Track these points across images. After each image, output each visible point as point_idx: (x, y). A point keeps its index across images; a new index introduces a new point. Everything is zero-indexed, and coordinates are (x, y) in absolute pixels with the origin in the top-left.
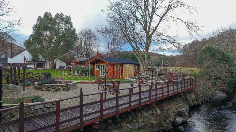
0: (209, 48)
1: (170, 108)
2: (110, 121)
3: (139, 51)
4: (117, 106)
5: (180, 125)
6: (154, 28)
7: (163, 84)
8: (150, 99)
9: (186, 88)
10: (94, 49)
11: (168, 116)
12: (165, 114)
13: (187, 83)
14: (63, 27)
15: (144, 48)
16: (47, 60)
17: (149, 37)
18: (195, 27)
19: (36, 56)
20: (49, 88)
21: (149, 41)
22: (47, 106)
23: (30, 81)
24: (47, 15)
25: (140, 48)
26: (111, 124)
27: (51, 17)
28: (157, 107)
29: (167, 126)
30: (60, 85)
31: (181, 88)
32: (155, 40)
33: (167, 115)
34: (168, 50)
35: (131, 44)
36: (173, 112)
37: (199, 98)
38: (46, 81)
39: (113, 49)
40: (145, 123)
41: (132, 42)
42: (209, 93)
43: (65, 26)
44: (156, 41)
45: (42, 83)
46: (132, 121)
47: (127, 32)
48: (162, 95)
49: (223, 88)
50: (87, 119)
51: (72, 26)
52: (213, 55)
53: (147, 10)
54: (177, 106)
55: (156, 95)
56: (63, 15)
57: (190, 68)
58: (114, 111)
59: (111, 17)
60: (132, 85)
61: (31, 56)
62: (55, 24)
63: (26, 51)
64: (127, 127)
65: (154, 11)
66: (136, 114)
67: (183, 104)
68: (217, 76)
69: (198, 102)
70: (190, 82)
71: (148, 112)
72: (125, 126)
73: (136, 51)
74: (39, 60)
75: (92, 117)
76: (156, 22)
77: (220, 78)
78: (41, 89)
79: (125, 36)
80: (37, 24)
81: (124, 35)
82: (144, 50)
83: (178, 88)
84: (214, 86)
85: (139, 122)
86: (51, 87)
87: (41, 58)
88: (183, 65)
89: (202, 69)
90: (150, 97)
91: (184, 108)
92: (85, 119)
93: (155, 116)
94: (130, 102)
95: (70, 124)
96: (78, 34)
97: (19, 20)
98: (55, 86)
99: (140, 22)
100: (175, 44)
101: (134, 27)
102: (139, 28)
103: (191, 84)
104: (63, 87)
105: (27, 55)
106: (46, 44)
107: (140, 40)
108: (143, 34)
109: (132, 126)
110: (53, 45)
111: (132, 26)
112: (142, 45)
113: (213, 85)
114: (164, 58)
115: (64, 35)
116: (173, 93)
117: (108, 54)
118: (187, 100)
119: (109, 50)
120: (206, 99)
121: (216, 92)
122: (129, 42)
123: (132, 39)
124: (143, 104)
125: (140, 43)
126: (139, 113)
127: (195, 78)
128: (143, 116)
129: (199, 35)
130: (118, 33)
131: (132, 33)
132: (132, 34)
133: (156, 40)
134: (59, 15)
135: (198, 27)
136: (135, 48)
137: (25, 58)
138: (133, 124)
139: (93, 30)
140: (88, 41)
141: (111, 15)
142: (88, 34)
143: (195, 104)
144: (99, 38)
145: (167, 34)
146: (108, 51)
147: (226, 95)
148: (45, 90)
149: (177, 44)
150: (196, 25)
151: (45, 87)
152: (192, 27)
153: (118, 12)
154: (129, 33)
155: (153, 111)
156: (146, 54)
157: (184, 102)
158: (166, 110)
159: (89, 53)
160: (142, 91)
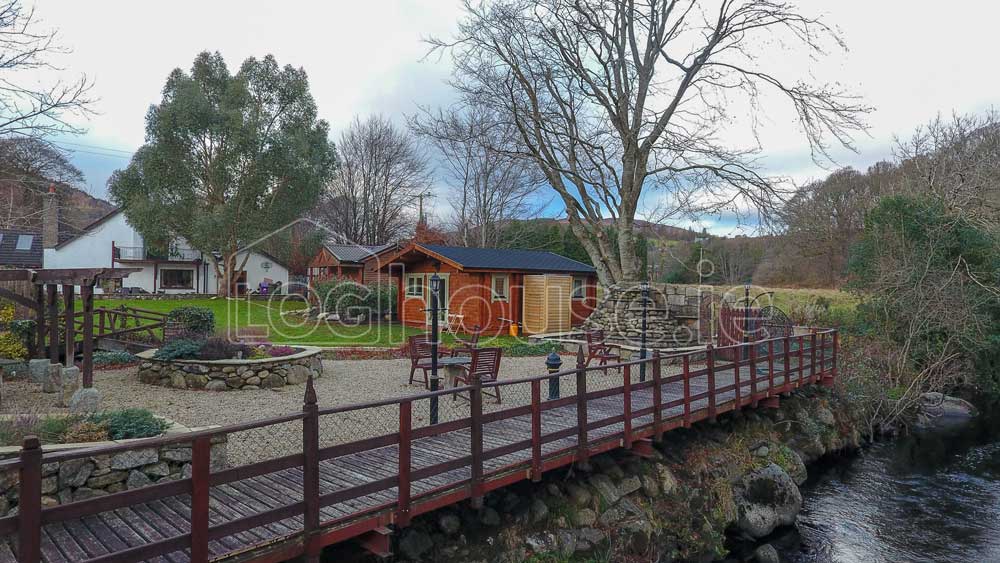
0: (898, 205)
1: (719, 465)
2: (449, 523)
3: (595, 219)
4: (478, 456)
5: (762, 540)
6: (658, 116)
7: (686, 361)
8: (628, 425)
9: (791, 377)
10: (405, 210)
11: (709, 501)
12: (695, 492)
13: (799, 354)
14: (274, 118)
15: (615, 203)
16: (206, 258)
17: (636, 156)
18: (835, 110)
19: (163, 240)
20: (201, 377)
21: (639, 175)
22: (169, 455)
23: (124, 344)
24: (206, 66)
25: (597, 205)
26: (455, 537)
27: (225, 75)
28: (661, 462)
29: (705, 546)
30: (247, 365)
31: (770, 378)
32: (660, 170)
33: (706, 498)
34: (716, 211)
35: (558, 186)
36: (735, 485)
37: (854, 420)
38: (187, 346)
39: (484, 211)
40: (607, 533)
41: (563, 176)
42: (898, 400)
43: (283, 109)
44: (666, 173)
45: (171, 354)
46: (549, 521)
47: (543, 135)
48: (682, 407)
49: (960, 380)
50: (340, 516)
51: (311, 112)
52: (916, 234)
53: (628, 41)
54: (752, 456)
55: (657, 409)
56: (276, 66)
57: (819, 292)
58: (463, 478)
59: (476, 69)
60: (554, 364)
61: (140, 241)
62: (242, 105)
63: (121, 220)
64: (523, 550)
65: (656, 45)
66: (566, 492)
67: (777, 449)
68: (929, 326)
69: (845, 439)
70: (813, 350)
71: (621, 482)
72: (518, 546)
73: (582, 216)
74: (172, 254)
75: (362, 508)
76: (667, 92)
77: (944, 335)
78: (165, 381)
79: (534, 150)
80: (164, 105)
81: (531, 147)
82: (614, 215)
83: (758, 376)
84: (917, 367)
85: (580, 527)
86: (208, 373)
87: (184, 250)
88: (791, 277)
89: (867, 293)
90: (626, 417)
91: (783, 466)
92: (329, 513)
93: (654, 499)
94: (536, 441)
95: (260, 538)
96: (337, 144)
97: (78, 88)
98: (225, 370)
99: (598, 94)
100: (746, 185)
101: (573, 112)
102: (593, 116)
103: (817, 361)
104: (260, 371)
105: (122, 234)
106: (201, 190)
107: (600, 170)
108: (612, 144)
109: (546, 542)
110: (232, 193)
111: (564, 110)
112: (606, 192)
113: (916, 365)
114: (710, 248)
115: (277, 150)
116: (734, 400)
117: (463, 230)
118: (796, 428)
119: (468, 215)
120: (885, 427)
121: (929, 395)
122: (549, 177)
123: (564, 164)
124: (595, 450)
125: (599, 181)
126: (578, 485)
127: (835, 332)
128: (596, 499)
129: (854, 147)
130: (505, 141)
131: (565, 141)
132: (565, 144)
133: (667, 168)
134: (256, 63)
135: (846, 113)
136: (577, 205)
137: (114, 248)
138: (552, 536)
139: (400, 128)
140: (380, 174)
141: (474, 63)
142: (380, 147)
143: (834, 447)
144: (425, 163)
145: (713, 143)
146: (463, 217)
147: (971, 409)
148: (183, 384)
149: (756, 188)
150: (840, 101)
151: (184, 373)
152: (822, 112)
153: (501, 47)
154: (552, 138)
155: (642, 480)
156: (623, 230)
157: (783, 440)
158: (702, 473)
159: (382, 225)
160: (589, 390)
